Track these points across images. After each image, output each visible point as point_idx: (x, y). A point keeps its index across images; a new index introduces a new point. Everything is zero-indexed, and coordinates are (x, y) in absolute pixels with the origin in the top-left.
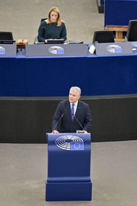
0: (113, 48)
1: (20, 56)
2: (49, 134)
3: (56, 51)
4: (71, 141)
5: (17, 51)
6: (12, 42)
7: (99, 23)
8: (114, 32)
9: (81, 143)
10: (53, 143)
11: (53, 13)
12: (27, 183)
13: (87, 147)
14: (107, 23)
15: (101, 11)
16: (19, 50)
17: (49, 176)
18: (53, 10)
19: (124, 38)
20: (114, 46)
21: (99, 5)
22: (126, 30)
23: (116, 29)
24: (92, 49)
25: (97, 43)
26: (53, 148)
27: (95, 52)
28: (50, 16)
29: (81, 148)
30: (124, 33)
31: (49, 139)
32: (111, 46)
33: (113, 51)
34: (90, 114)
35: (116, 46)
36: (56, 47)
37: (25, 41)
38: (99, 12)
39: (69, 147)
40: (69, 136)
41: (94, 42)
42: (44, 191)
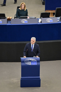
0: (49, 20)
1: (9, 24)
2: (22, 58)
3: (24, 22)
4: (31, 61)
5: (7, 22)
6: (5, 18)
7: (43, 9)
8: (49, 13)
9: (36, 62)
10: (23, 62)
11: (23, 5)
12: (12, 79)
13: (38, 63)
14: (46, 9)
15: (43, 4)
16: (8, 21)
17: (22, 76)
18: (22, 4)
19: (54, 16)
20: (49, 19)
21: (43, 1)
22: (55, 12)
23: (50, 12)
24: (40, 20)
25: (42, 18)
26: (23, 64)
27: (41, 22)
28: (21, 6)
29: (35, 64)
30: (54, 14)
31: (22, 60)
32: (48, 19)
33: (49, 21)
34: (39, 49)
35: (50, 19)
36: (24, 20)
37: (11, 18)
38: (43, 5)
39: (30, 63)
40: (30, 59)
41: (41, 18)
42: (20, 83)
